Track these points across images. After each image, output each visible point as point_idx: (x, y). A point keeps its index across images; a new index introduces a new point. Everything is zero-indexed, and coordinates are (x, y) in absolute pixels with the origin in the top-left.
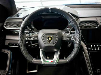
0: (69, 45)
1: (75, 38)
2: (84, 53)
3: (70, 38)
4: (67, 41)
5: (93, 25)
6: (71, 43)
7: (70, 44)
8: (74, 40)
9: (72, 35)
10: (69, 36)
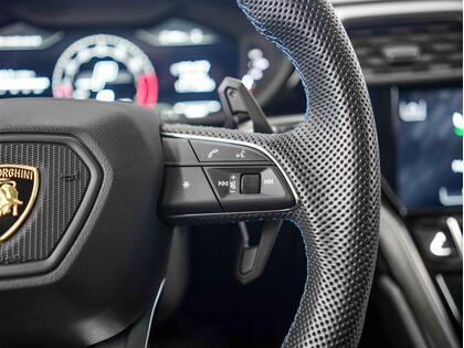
0: (252, 262)
1: (303, 170)
2: (396, 292)
3: (251, 171)
4: (221, 207)
5: (439, 47)
6: (267, 240)
7: (254, 242)
8: (299, 192)
9: (273, 145)
10: (241, 155)
